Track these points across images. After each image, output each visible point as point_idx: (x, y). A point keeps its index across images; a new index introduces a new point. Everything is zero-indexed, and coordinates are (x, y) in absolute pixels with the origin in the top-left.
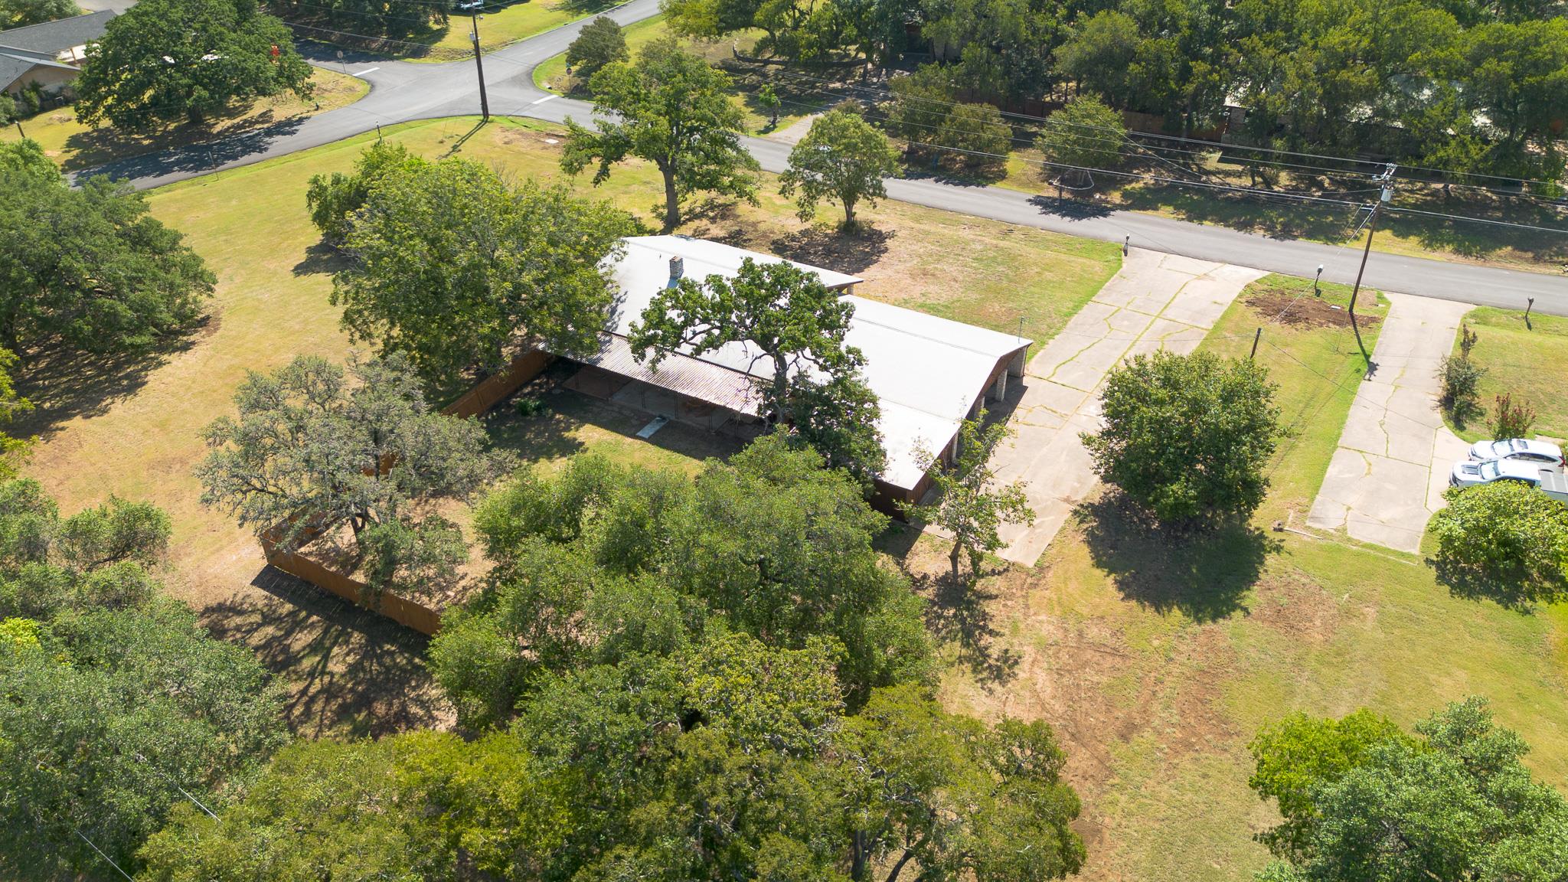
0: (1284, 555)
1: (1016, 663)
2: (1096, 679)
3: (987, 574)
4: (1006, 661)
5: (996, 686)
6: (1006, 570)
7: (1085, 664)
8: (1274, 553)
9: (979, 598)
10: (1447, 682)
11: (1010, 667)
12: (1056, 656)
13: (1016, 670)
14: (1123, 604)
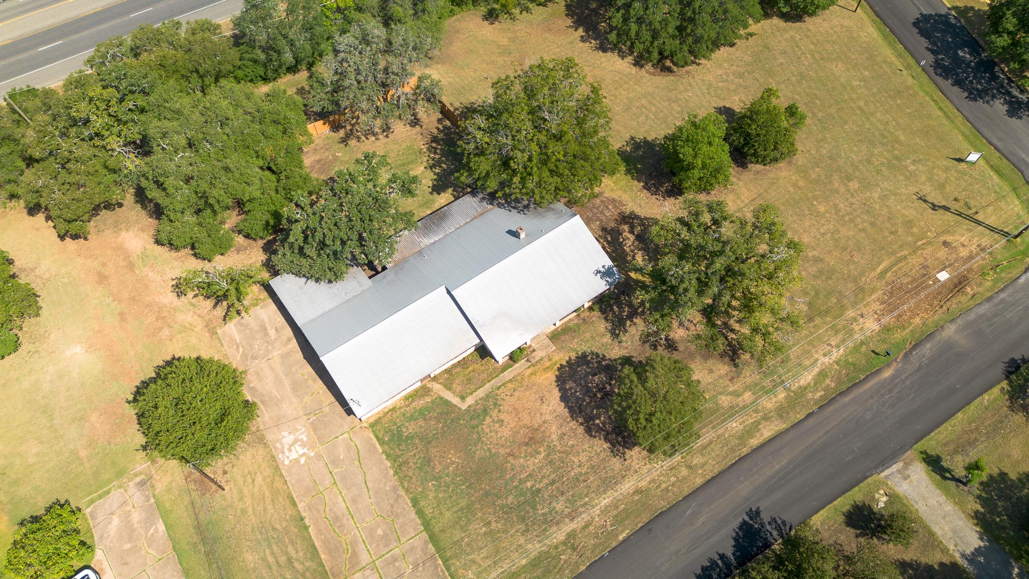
0: (139, 447)
1: (178, 296)
2: (149, 320)
3: (228, 311)
4: (181, 292)
5: (174, 282)
6: (224, 320)
7: (157, 319)
8: (144, 444)
9: (218, 301)
10: (35, 451)
11: (177, 292)
12: (169, 312)
13: (175, 294)
14: (171, 354)
